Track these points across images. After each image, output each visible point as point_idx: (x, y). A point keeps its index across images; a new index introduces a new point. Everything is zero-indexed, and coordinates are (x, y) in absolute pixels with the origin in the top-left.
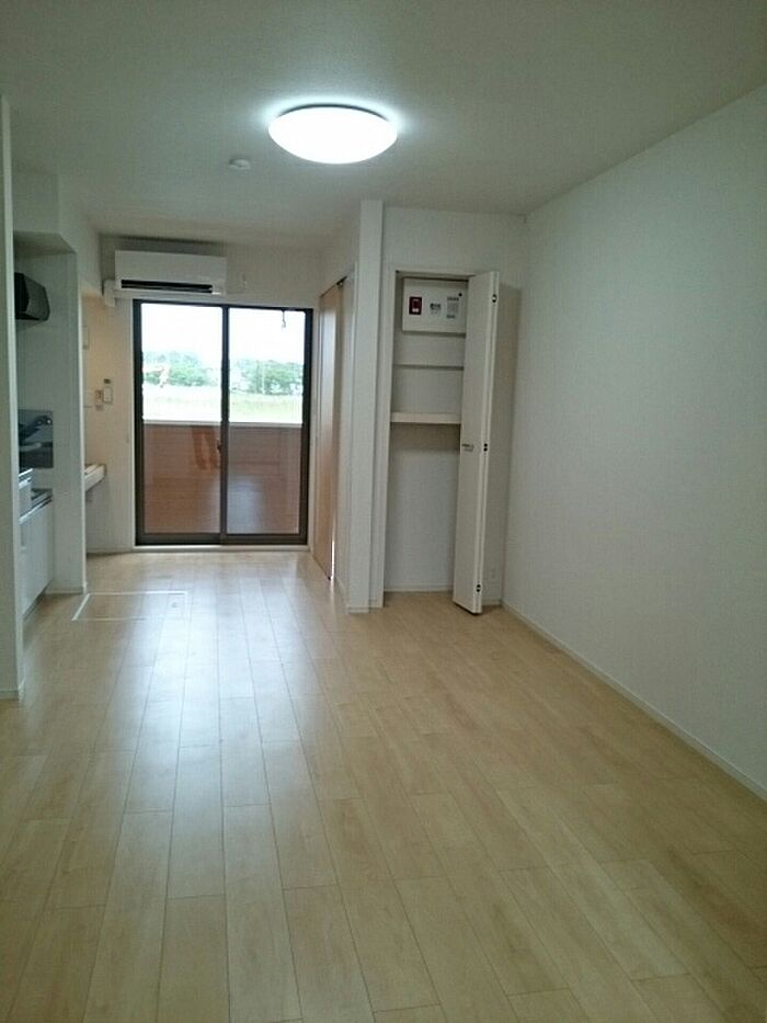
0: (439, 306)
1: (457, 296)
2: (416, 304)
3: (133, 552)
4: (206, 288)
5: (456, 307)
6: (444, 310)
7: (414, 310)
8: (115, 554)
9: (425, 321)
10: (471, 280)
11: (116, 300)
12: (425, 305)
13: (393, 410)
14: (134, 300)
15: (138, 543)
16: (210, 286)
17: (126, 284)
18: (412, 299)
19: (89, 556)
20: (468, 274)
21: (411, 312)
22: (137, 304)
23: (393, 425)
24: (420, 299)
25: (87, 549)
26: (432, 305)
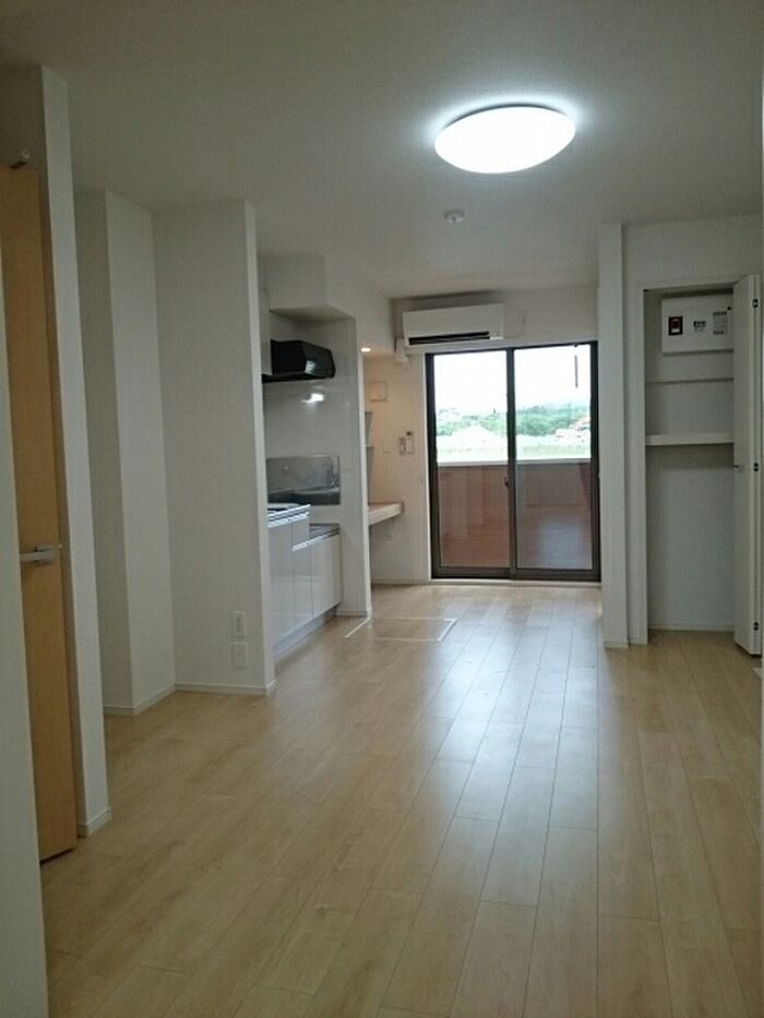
0: (704, 323)
1: (726, 310)
2: (676, 324)
3: (430, 584)
4: (484, 335)
5: (724, 322)
6: (710, 326)
7: (674, 331)
8: (409, 585)
9: (689, 340)
10: (736, 287)
11: (408, 356)
12: (687, 325)
13: (648, 433)
14: (427, 355)
15: (434, 577)
16: (487, 333)
17: (413, 341)
18: (671, 319)
19: (376, 586)
20: (733, 280)
21: (671, 334)
22: (429, 358)
23: (648, 448)
24: (681, 318)
25: (372, 580)
26: (695, 323)
